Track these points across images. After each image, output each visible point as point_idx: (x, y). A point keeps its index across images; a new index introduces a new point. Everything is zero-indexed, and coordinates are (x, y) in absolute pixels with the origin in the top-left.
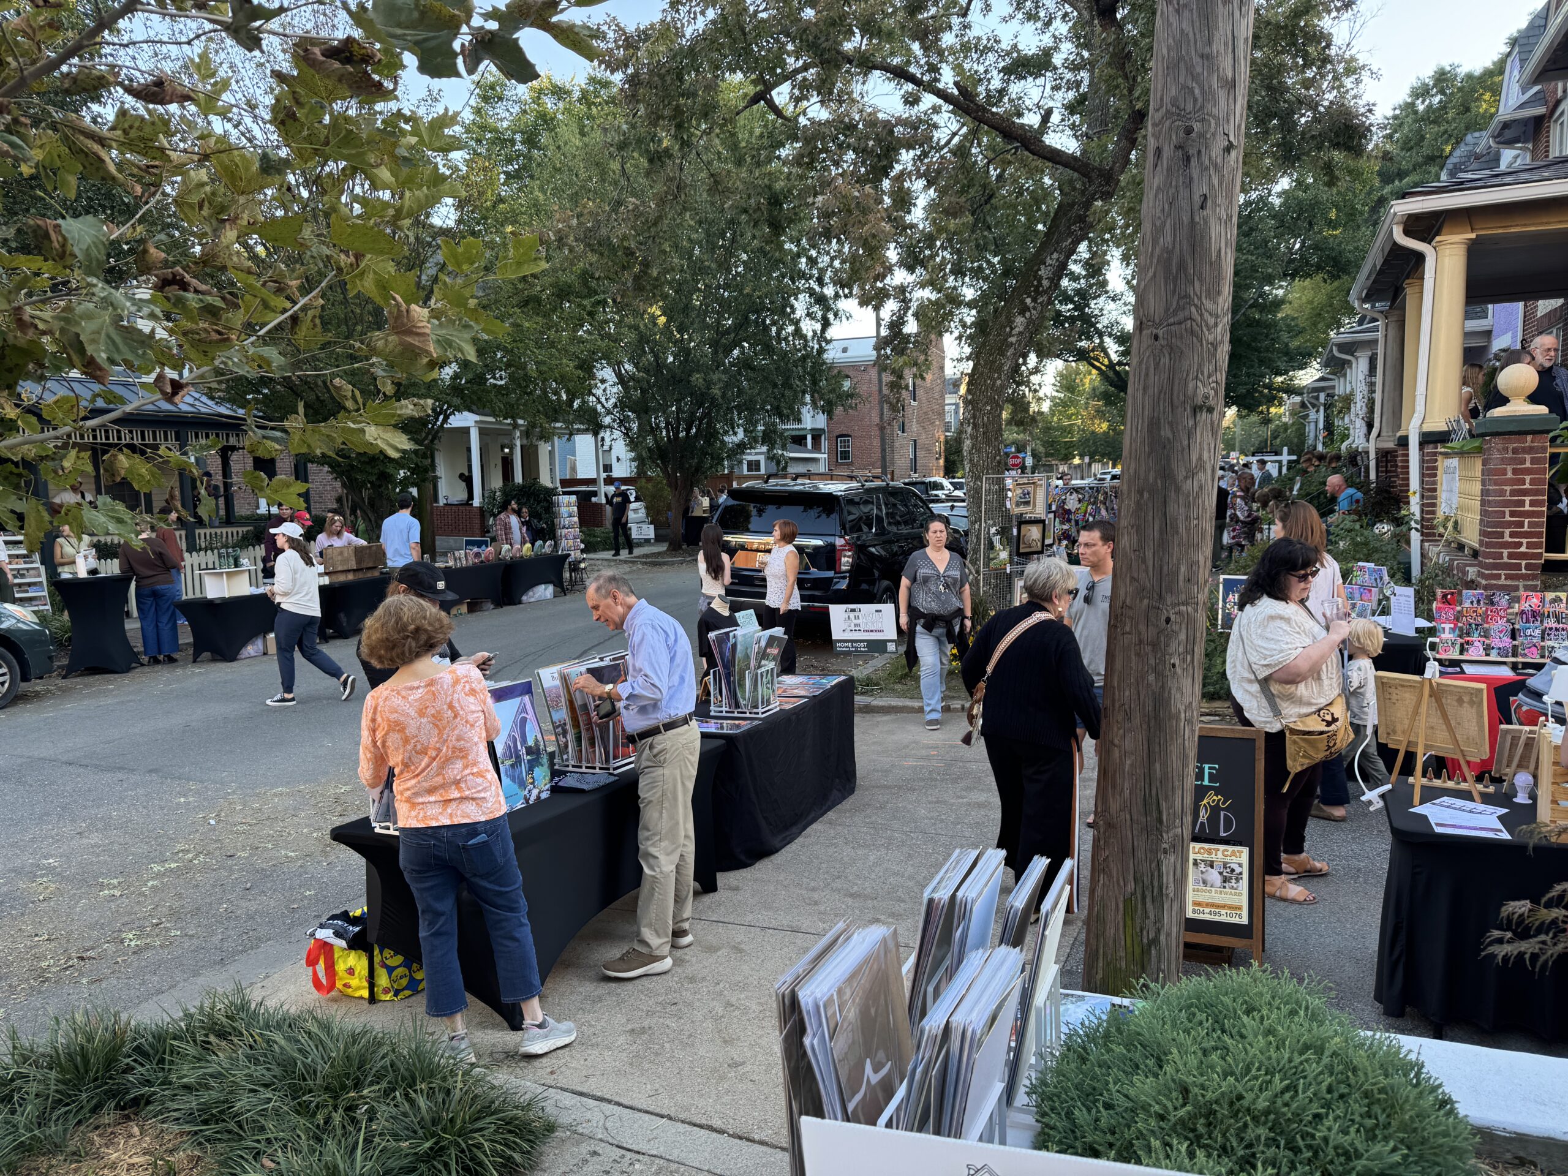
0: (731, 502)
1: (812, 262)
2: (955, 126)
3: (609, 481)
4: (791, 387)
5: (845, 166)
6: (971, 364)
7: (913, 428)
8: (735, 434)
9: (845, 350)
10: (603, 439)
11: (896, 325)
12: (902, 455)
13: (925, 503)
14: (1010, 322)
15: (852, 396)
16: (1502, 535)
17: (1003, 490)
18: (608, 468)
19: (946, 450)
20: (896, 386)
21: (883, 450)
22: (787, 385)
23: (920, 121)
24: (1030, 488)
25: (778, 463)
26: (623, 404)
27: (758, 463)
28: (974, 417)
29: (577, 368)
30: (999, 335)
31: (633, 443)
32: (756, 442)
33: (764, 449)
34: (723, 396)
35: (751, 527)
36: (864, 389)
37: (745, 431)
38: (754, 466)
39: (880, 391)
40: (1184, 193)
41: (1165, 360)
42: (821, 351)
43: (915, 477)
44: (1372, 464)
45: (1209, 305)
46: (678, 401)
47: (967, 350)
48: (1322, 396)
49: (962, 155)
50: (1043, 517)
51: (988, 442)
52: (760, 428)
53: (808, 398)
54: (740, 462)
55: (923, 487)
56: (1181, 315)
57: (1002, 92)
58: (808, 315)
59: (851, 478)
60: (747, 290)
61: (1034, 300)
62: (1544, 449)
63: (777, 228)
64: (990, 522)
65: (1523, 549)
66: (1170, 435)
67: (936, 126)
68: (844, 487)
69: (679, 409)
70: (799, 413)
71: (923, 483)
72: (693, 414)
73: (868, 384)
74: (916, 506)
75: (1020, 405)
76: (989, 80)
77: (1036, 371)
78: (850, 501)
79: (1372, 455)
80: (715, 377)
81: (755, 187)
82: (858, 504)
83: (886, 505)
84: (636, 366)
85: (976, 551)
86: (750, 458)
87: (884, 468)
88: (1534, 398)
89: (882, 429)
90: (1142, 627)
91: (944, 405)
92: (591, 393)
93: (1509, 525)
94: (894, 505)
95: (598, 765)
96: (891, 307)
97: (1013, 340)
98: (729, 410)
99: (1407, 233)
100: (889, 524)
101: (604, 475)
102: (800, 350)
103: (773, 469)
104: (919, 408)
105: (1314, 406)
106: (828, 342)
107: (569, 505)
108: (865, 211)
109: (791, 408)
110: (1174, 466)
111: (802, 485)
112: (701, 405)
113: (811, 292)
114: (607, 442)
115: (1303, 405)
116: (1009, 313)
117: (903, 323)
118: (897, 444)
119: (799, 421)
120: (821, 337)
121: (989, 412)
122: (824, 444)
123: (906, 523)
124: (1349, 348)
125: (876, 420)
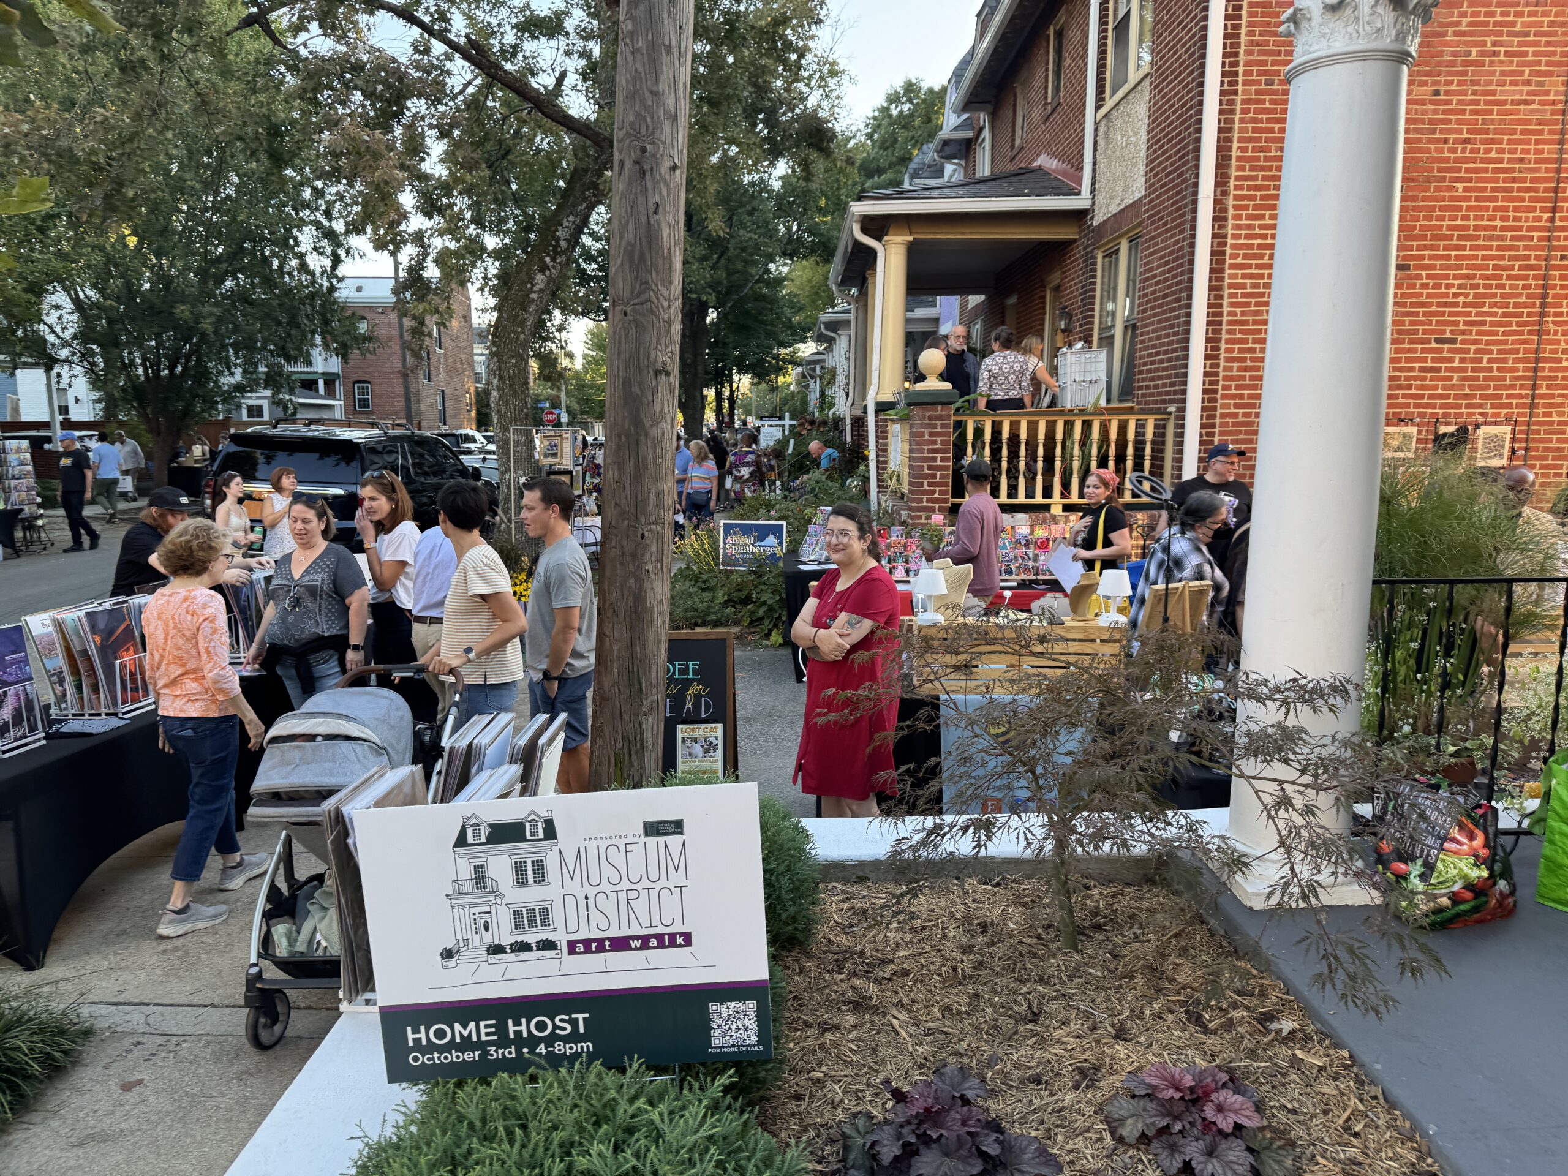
0: (234, 448)
1: (318, 193)
2: (469, 76)
3: (68, 425)
4: (298, 326)
5: (353, 107)
6: (496, 314)
7: (440, 377)
8: (232, 374)
9: (359, 289)
10: (59, 375)
11: (415, 270)
12: (429, 404)
13: (455, 455)
14: (531, 279)
15: (369, 339)
16: (921, 484)
17: (531, 443)
18: (64, 410)
19: (477, 402)
20: (419, 331)
21: (408, 399)
22: (293, 323)
23: (433, 67)
24: (557, 441)
25: (285, 408)
26: (85, 335)
27: (260, 409)
28: (500, 369)
29: (26, 290)
30: (520, 290)
31: (96, 382)
32: (258, 385)
33: (268, 393)
34: (216, 332)
35: (258, 475)
36: (382, 333)
37: (245, 371)
38: (255, 411)
39: (401, 336)
40: (641, 199)
41: (633, 332)
42: (332, 289)
43: (444, 429)
44: (848, 428)
45: (665, 292)
46: (158, 336)
47: (492, 302)
48: (818, 368)
49: (476, 108)
50: (570, 468)
51: (515, 395)
52: (262, 369)
53: (318, 339)
54: (239, 407)
55: (453, 439)
56: (643, 298)
57: (516, 49)
58: (315, 249)
59: (373, 425)
60: (241, 217)
61: (553, 259)
62: (949, 417)
63: (279, 160)
64: (521, 472)
65: (936, 495)
66: (638, 391)
67: (449, 73)
68: (364, 434)
69: (160, 344)
70: (309, 354)
71: (454, 435)
72: (178, 350)
73: (388, 328)
74: (445, 457)
75: (548, 362)
76: (502, 34)
77: (561, 328)
78: (372, 448)
79: (848, 421)
80: (206, 309)
81: (251, 115)
82: (381, 453)
83: (412, 454)
84: (102, 291)
85: (507, 500)
86: (251, 402)
87: (409, 418)
88: (943, 377)
89: (405, 376)
90: (625, 543)
91: (472, 355)
92: (40, 321)
93: (926, 476)
94: (422, 455)
95: (103, 711)
96: (408, 252)
97: (534, 296)
98: (224, 347)
99: (864, 230)
100: (417, 474)
101: (59, 418)
102: (307, 287)
103: (279, 413)
104: (446, 356)
105: (812, 377)
106: (341, 279)
107: (19, 451)
108: (376, 156)
109: (300, 350)
110: (643, 416)
111: (316, 431)
112: (188, 340)
113: (318, 225)
114: (65, 380)
115: (803, 376)
116: (530, 269)
117: (423, 269)
118: (423, 393)
119: (309, 363)
120: (332, 274)
121: (515, 365)
122: (339, 389)
123: (435, 474)
124: (834, 326)
125: (398, 366)
